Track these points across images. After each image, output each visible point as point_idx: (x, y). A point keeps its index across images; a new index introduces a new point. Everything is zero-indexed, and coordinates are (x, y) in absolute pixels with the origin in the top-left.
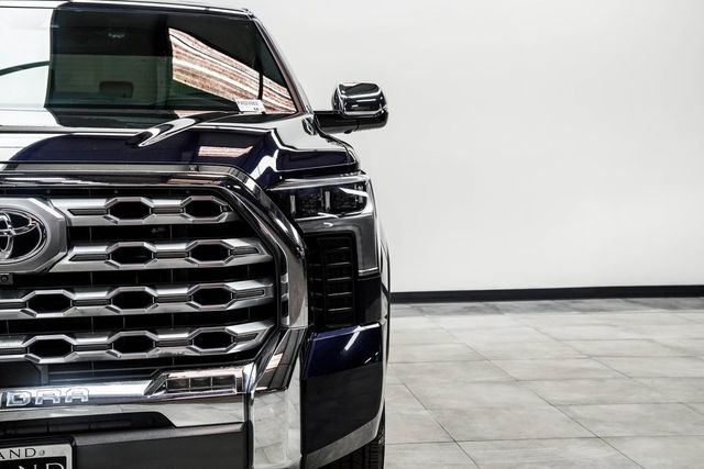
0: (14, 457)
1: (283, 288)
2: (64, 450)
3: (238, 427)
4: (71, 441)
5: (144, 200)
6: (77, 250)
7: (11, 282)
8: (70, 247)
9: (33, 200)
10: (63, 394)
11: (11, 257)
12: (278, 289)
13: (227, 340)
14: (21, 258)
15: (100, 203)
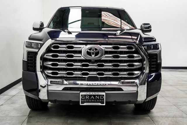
0: (95, 94)
1: (144, 65)
2: (104, 94)
3: (136, 92)
4: (105, 92)
5: (119, 46)
6: (106, 55)
7: (94, 61)
8: (105, 55)
9: (98, 45)
10: (103, 83)
11: (95, 56)
12: (143, 65)
13: (133, 74)
14: (96, 57)
15: (111, 46)
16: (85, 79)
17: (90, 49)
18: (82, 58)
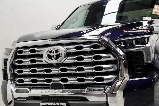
0: (56, 105)
2: (65, 104)
3: (105, 102)
7: (56, 65)
8: (67, 57)
14: (57, 60)
16: (49, 87)
17: (51, 52)
18: (44, 63)
